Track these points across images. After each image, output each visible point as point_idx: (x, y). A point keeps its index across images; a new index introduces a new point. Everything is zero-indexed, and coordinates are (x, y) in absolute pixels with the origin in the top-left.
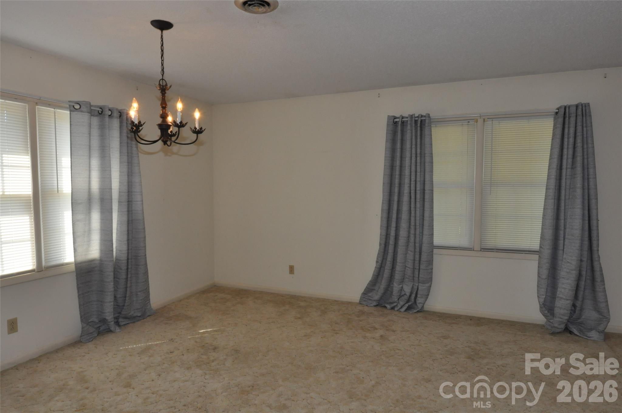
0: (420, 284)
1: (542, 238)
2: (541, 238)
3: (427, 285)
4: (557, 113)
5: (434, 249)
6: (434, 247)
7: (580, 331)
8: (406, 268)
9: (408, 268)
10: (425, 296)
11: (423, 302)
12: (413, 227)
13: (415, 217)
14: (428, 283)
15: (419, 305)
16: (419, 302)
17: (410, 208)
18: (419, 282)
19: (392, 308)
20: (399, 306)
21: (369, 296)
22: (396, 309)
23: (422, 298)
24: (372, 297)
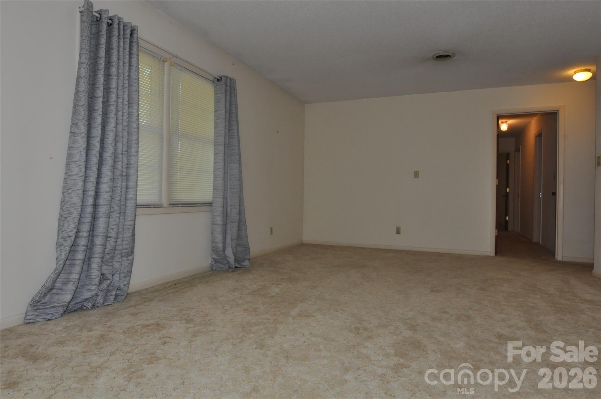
0: (123, 258)
2: (213, 189)
3: (131, 258)
4: (219, 81)
7: (238, 263)
8: (108, 239)
9: (112, 237)
10: (129, 273)
11: (128, 282)
12: (120, 177)
13: (122, 163)
14: (131, 255)
15: (125, 289)
16: (125, 283)
17: (116, 150)
18: (122, 256)
19: (94, 306)
20: (100, 300)
21: (46, 303)
22: (99, 305)
23: (126, 276)
24: (54, 302)
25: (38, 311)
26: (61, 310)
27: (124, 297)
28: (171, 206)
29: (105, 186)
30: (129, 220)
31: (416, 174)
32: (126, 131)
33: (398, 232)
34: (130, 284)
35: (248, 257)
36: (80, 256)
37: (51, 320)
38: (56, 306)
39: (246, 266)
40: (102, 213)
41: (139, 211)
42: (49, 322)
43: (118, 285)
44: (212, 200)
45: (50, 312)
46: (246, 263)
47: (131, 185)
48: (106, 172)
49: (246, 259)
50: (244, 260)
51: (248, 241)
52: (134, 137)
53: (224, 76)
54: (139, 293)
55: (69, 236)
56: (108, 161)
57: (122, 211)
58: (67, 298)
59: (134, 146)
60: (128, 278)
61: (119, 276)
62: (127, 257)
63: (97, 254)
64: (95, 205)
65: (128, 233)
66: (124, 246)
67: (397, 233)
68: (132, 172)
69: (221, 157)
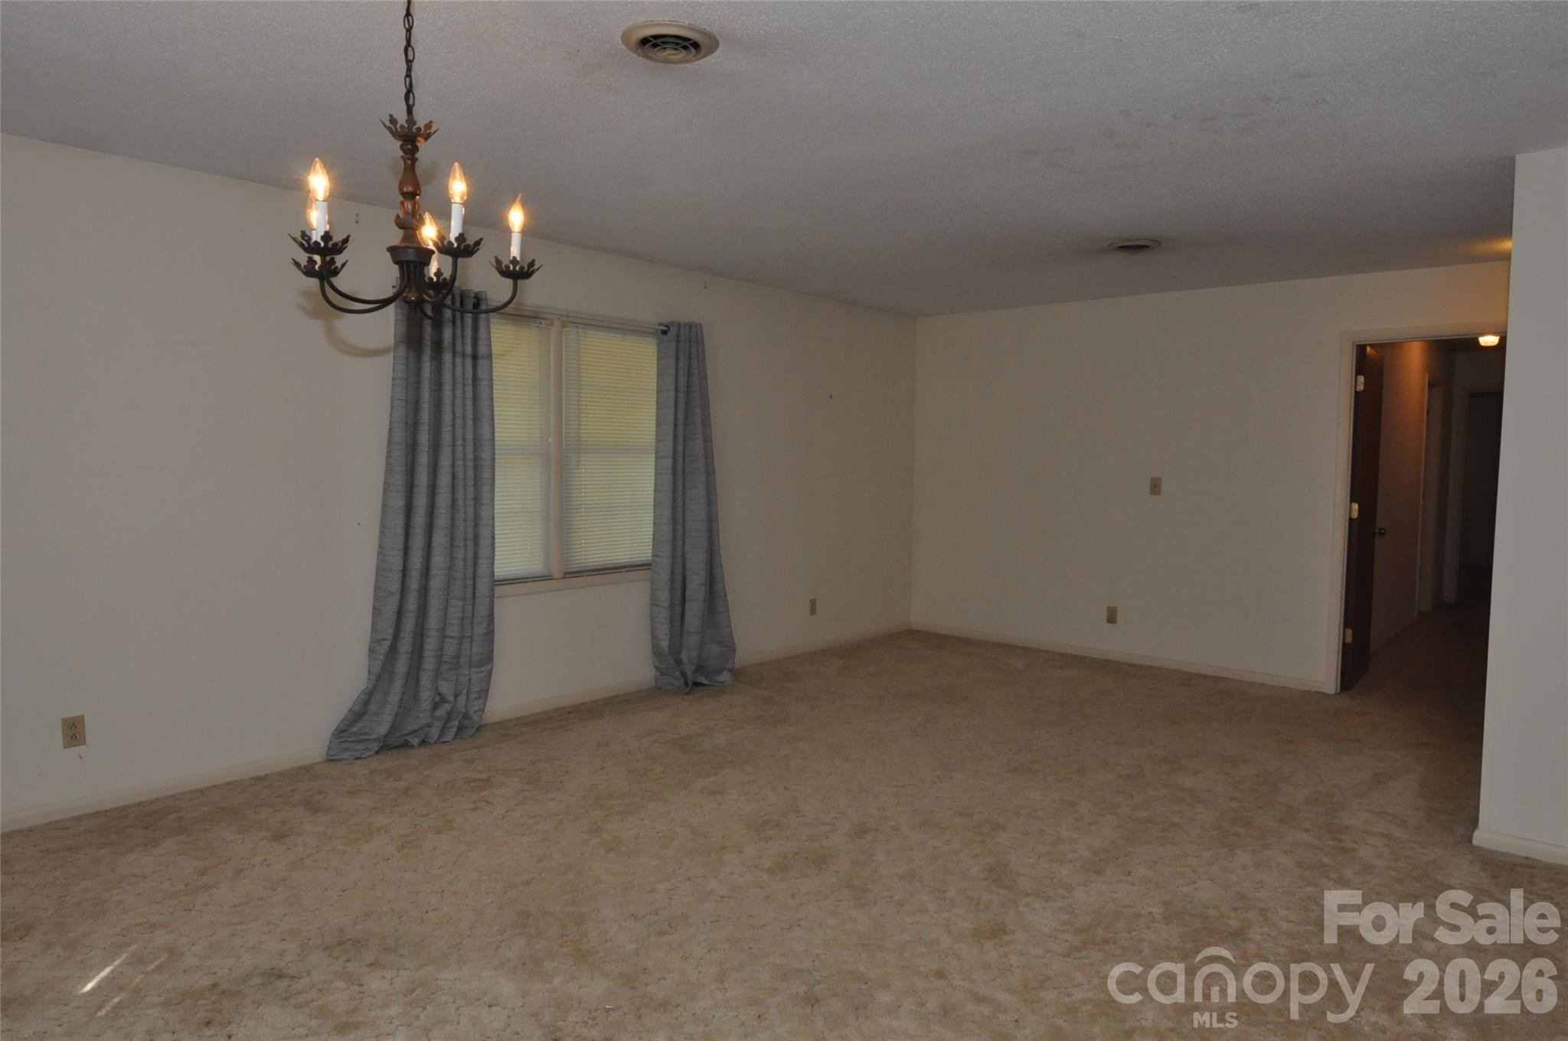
0: (473, 669)
1: (656, 541)
2: (654, 540)
3: (487, 668)
4: (665, 333)
5: (496, 587)
6: (496, 583)
7: (708, 677)
8: (447, 640)
9: (452, 637)
10: (484, 693)
11: (482, 707)
12: (462, 544)
13: (465, 520)
14: (489, 663)
15: (476, 717)
16: (476, 708)
17: (454, 500)
18: (471, 666)
19: (424, 742)
20: (435, 732)
21: (355, 733)
22: (431, 741)
23: (479, 698)
24: (366, 734)
25: (344, 745)
26: (375, 746)
27: (472, 731)
28: (567, 576)
29: (438, 559)
30: (482, 608)
31: (1155, 486)
32: (471, 467)
33: (1112, 618)
34: (485, 710)
35: (730, 666)
36: (402, 666)
37: (360, 758)
38: (369, 740)
39: (723, 683)
40: (435, 603)
41: (498, 590)
42: (358, 761)
43: (464, 711)
44: (650, 558)
45: (360, 746)
46: (725, 677)
47: (484, 552)
48: (440, 538)
49: (725, 669)
50: (720, 671)
51: (731, 634)
52: (486, 474)
53: (672, 323)
54: (502, 725)
55: (383, 640)
56: (442, 521)
57: (469, 595)
58: (383, 729)
59: (486, 489)
60: (481, 701)
61: (465, 697)
62: (482, 666)
63: (429, 664)
64: (424, 591)
65: (479, 630)
66: (475, 650)
67: (1108, 621)
68: (484, 532)
69: (667, 478)
